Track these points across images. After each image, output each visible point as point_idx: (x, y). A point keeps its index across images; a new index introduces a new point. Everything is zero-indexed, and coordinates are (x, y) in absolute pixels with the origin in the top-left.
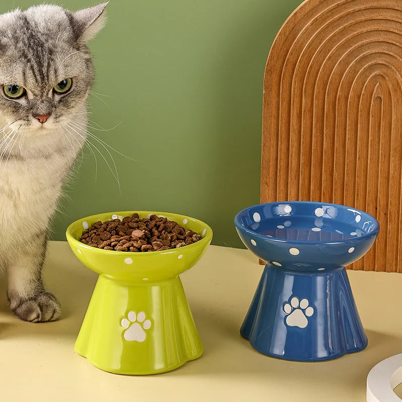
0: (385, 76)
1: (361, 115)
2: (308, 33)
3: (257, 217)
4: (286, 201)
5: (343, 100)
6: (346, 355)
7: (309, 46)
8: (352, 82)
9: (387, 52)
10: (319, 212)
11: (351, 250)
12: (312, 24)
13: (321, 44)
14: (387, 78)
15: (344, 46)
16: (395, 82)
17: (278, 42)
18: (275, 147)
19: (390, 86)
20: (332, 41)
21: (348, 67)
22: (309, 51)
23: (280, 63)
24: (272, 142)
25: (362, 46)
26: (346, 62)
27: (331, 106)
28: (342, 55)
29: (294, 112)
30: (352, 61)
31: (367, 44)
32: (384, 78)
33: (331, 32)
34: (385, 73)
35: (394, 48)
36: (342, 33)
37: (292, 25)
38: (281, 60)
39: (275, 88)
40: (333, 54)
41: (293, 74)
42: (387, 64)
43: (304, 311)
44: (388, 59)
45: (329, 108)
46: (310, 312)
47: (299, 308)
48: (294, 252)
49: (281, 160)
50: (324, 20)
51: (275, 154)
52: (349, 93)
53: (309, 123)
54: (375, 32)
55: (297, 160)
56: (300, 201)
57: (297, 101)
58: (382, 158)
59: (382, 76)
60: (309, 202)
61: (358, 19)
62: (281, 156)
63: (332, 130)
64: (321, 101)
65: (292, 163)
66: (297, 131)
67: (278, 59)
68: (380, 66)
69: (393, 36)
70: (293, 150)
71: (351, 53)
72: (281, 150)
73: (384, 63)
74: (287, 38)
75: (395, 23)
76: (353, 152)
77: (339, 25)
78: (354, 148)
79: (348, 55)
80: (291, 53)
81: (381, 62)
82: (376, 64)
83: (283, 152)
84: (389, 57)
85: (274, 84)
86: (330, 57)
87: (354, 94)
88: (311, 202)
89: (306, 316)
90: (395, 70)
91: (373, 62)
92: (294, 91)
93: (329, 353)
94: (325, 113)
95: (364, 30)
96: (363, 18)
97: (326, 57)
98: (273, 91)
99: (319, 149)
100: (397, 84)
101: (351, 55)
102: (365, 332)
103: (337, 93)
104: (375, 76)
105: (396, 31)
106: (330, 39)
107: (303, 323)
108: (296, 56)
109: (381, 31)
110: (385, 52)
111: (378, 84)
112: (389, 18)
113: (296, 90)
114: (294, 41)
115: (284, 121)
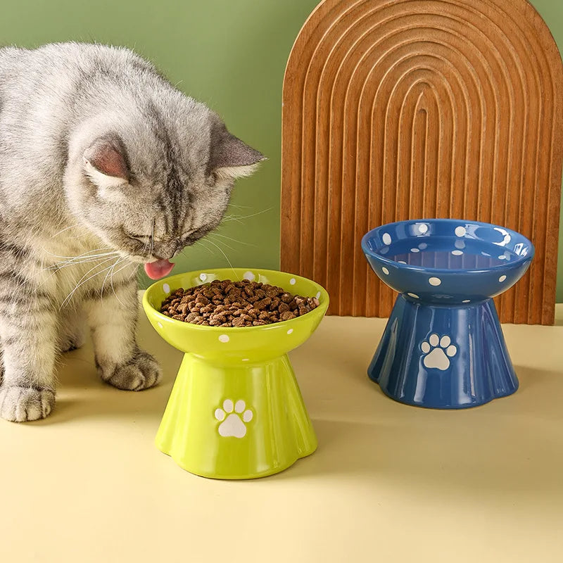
0: (430, 84)
1: (401, 132)
2: (336, 32)
3: (387, 239)
4: (420, 219)
5: (379, 114)
6: (494, 401)
7: (338, 48)
8: (391, 92)
9: (432, 54)
10: (460, 232)
11: (502, 278)
12: (341, 21)
13: (352, 45)
14: (433, 87)
15: (381, 47)
16: (443, 91)
17: (299, 43)
18: (297, 173)
19: (437, 97)
20: (366, 42)
21: (385, 72)
22: (337, 53)
23: (303, 69)
24: (294, 165)
25: (402, 47)
26: (383, 67)
27: (365, 121)
28: (378, 59)
29: (319, 130)
30: (389, 67)
31: (409, 44)
32: (429, 86)
33: (364, 30)
34: (430, 81)
35: (441, 49)
36: (377, 31)
37: (316, 23)
38: (304, 65)
39: (296, 99)
40: (367, 58)
41: (318, 83)
42: (432, 69)
43: (445, 350)
44: (434, 63)
45: (362, 125)
46: (452, 351)
47: (439, 346)
48: (435, 282)
49: (304, 187)
50: (356, 16)
51: (297, 180)
52: (387, 105)
53: (338, 142)
54: (419, 30)
55: (324, 187)
56: (437, 219)
57: (324, 116)
58: (427, 184)
59: (426, 83)
60: (448, 220)
61: (397, 14)
62: (304, 183)
63: (367, 150)
64: (353, 115)
65: (318, 191)
66: (323, 152)
67: (299, 64)
68: (425, 71)
69: (440, 34)
70: (319, 176)
71: (389, 56)
72: (304, 177)
73: (429, 67)
74: (310, 38)
75: (442, 18)
76: (392, 176)
77: (374, 22)
78: (392, 172)
79: (385, 59)
80: (316, 57)
81: (425, 67)
82: (420, 69)
83: (307, 177)
84: (435, 60)
85: (295, 95)
86: (363, 62)
87: (393, 106)
88: (450, 220)
89: (448, 356)
90: (442, 76)
91: (416, 67)
92: (320, 104)
93: (473, 399)
94: (358, 130)
95: (405, 27)
96: (403, 13)
97: (358, 61)
98: (295, 104)
99: (351, 174)
100: (445, 94)
101: (389, 58)
102: (514, 369)
103: (372, 105)
104: (418, 85)
105: (444, 29)
106: (363, 40)
107: (444, 365)
108: (322, 60)
109: (426, 28)
110: (430, 54)
111: (422, 94)
112: (435, 12)
113: (322, 102)
114: (319, 42)
115: (308, 140)
